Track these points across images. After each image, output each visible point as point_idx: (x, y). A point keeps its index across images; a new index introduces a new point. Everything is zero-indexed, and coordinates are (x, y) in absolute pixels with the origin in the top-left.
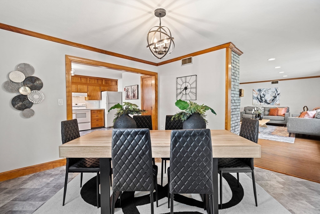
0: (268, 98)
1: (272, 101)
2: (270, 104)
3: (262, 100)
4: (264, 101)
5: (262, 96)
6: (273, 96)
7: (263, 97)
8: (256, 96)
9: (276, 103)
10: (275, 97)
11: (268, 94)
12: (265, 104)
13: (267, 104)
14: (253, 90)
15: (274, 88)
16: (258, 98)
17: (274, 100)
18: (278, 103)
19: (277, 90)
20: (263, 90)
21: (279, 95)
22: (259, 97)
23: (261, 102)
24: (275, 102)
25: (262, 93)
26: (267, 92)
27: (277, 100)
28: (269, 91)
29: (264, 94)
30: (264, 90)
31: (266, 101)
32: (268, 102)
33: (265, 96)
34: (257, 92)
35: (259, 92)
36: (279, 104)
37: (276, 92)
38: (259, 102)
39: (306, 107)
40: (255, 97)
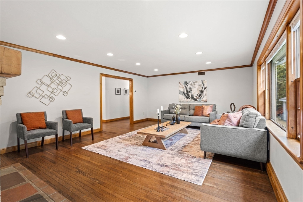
0: (195, 92)
1: (199, 97)
2: (196, 100)
3: (188, 95)
4: (191, 96)
5: (188, 90)
6: (200, 91)
7: (189, 92)
8: (182, 90)
9: (203, 99)
10: (202, 92)
11: (195, 87)
12: (191, 100)
13: (193, 101)
14: (179, 83)
15: (201, 81)
16: (184, 93)
17: (201, 96)
18: (205, 99)
19: (204, 83)
20: (189, 82)
21: (206, 89)
22: (186, 92)
23: (187, 98)
24: (202, 97)
25: (189, 87)
26: (193, 85)
27: (204, 95)
28: (195, 83)
29: (190, 88)
30: (191, 83)
31: (192, 97)
32: (195, 98)
33: (191, 90)
34: (183, 85)
35: (185, 86)
36: (207, 100)
37: (202, 85)
38: (185, 98)
39: (233, 104)
40: (181, 92)
